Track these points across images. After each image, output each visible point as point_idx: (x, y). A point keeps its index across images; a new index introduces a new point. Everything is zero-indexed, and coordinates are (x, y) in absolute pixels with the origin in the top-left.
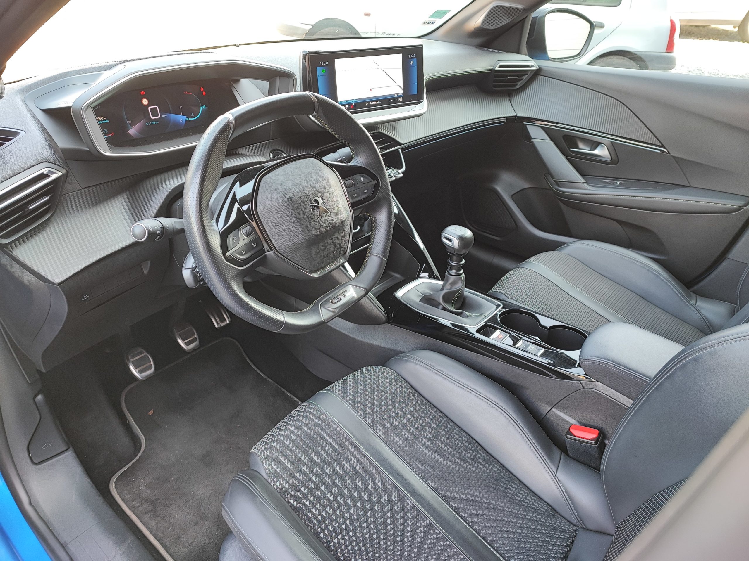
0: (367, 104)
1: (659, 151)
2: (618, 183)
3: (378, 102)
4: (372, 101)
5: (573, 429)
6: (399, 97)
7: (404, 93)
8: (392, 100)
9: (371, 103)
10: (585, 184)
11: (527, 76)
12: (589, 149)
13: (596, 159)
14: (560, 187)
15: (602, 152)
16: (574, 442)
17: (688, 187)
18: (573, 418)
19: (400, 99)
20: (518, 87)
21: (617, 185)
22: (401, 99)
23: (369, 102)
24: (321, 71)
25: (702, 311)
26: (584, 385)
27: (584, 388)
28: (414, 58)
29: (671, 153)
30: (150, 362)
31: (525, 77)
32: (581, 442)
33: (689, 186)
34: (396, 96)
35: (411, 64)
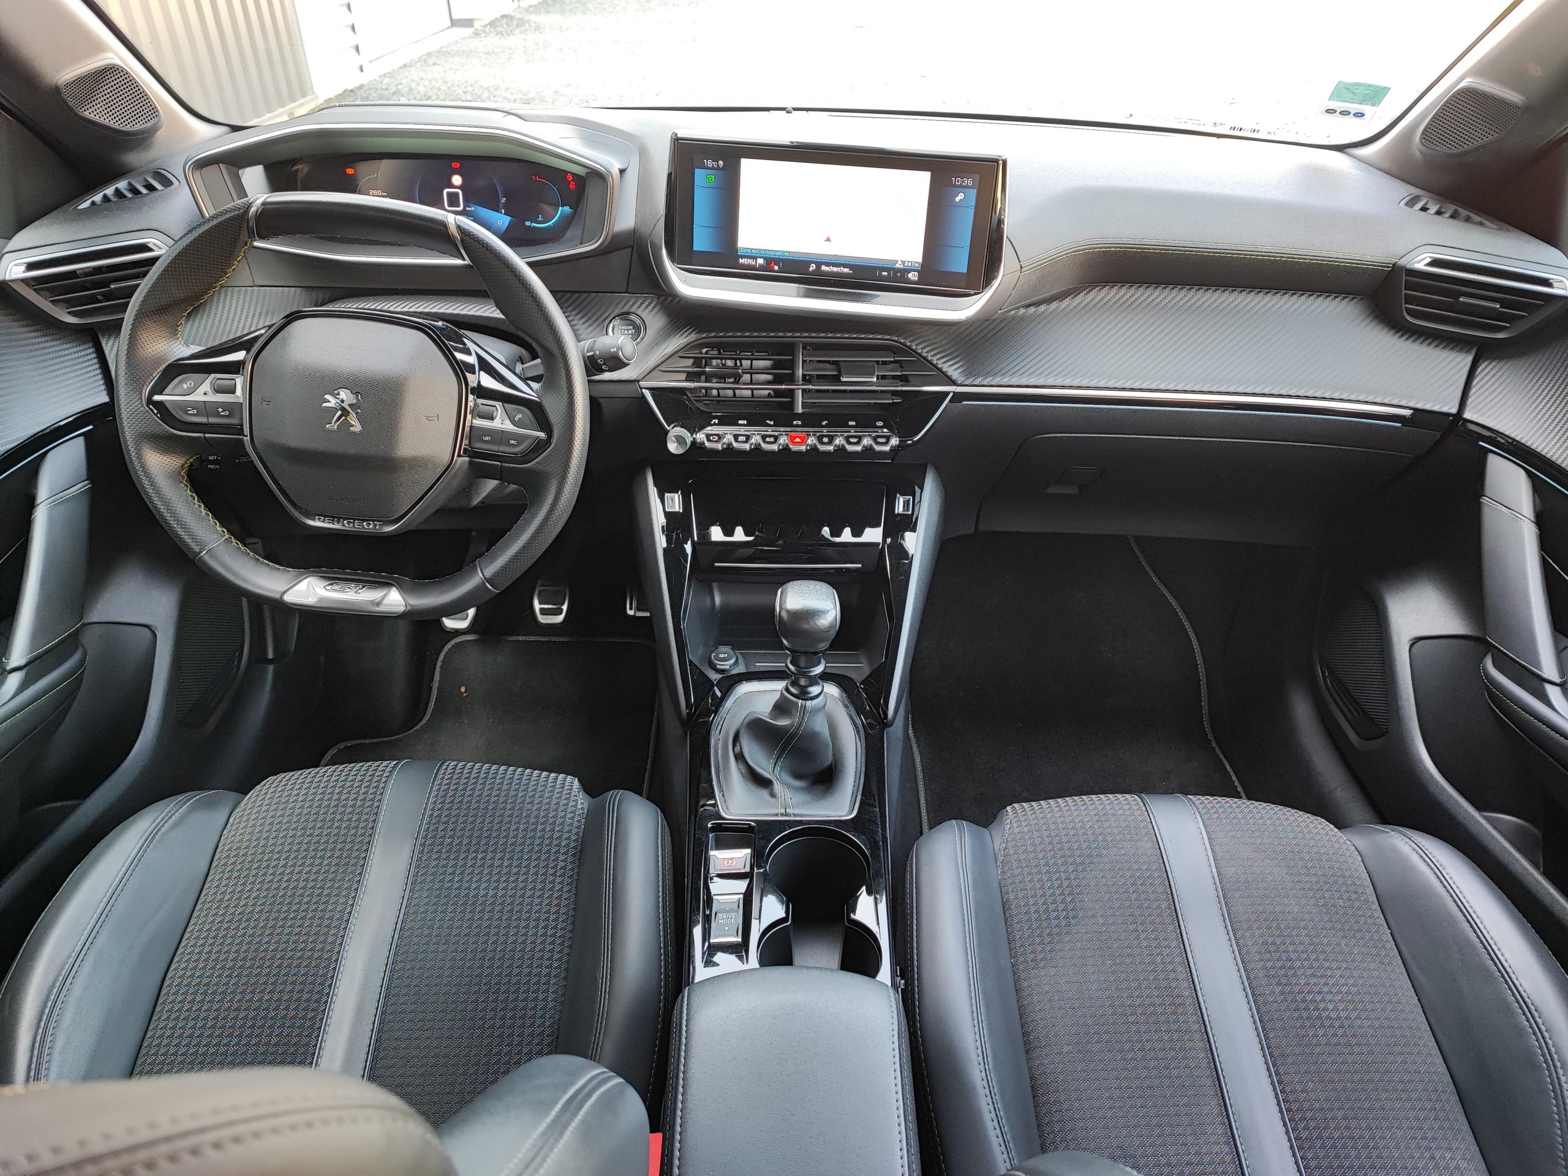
0: (813, 267)
3: (846, 270)
4: (828, 264)
6: (909, 271)
7: (924, 264)
8: (885, 273)
9: (825, 268)
19: (910, 275)
22: (913, 276)
23: (819, 265)
24: (704, 180)
28: (967, 187)
34: (898, 266)
35: (958, 199)
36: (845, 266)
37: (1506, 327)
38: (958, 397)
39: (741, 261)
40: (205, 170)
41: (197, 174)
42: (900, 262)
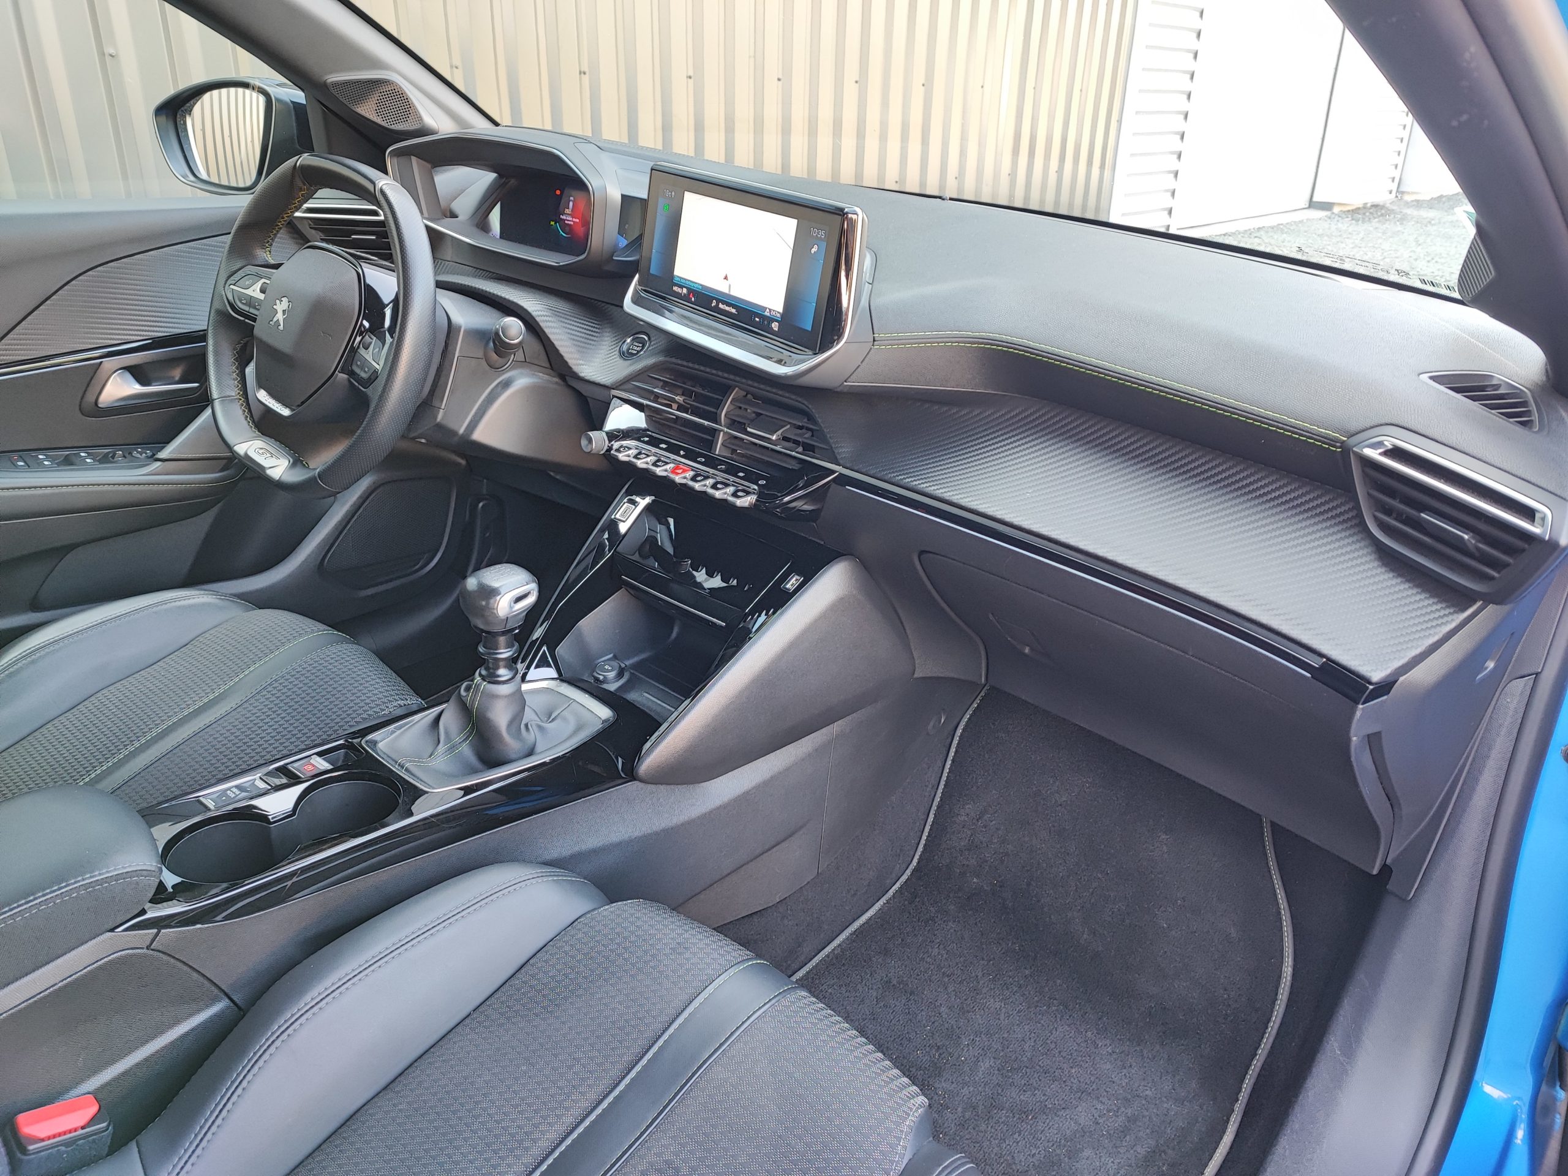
0: (714, 303)
3: (734, 311)
4: (724, 303)
6: (772, 320)
7: (783, 315)
8: (757, 319)
9: (721, 306)
19: (772, 325)
23: (719, 301)
34: (767, 313)
36: (734, 306)
37: (1492, 578)
38: (842, 480)
39: (675, 288)
40: (400, 158)
41: (395, 160)
42: (768, 310)
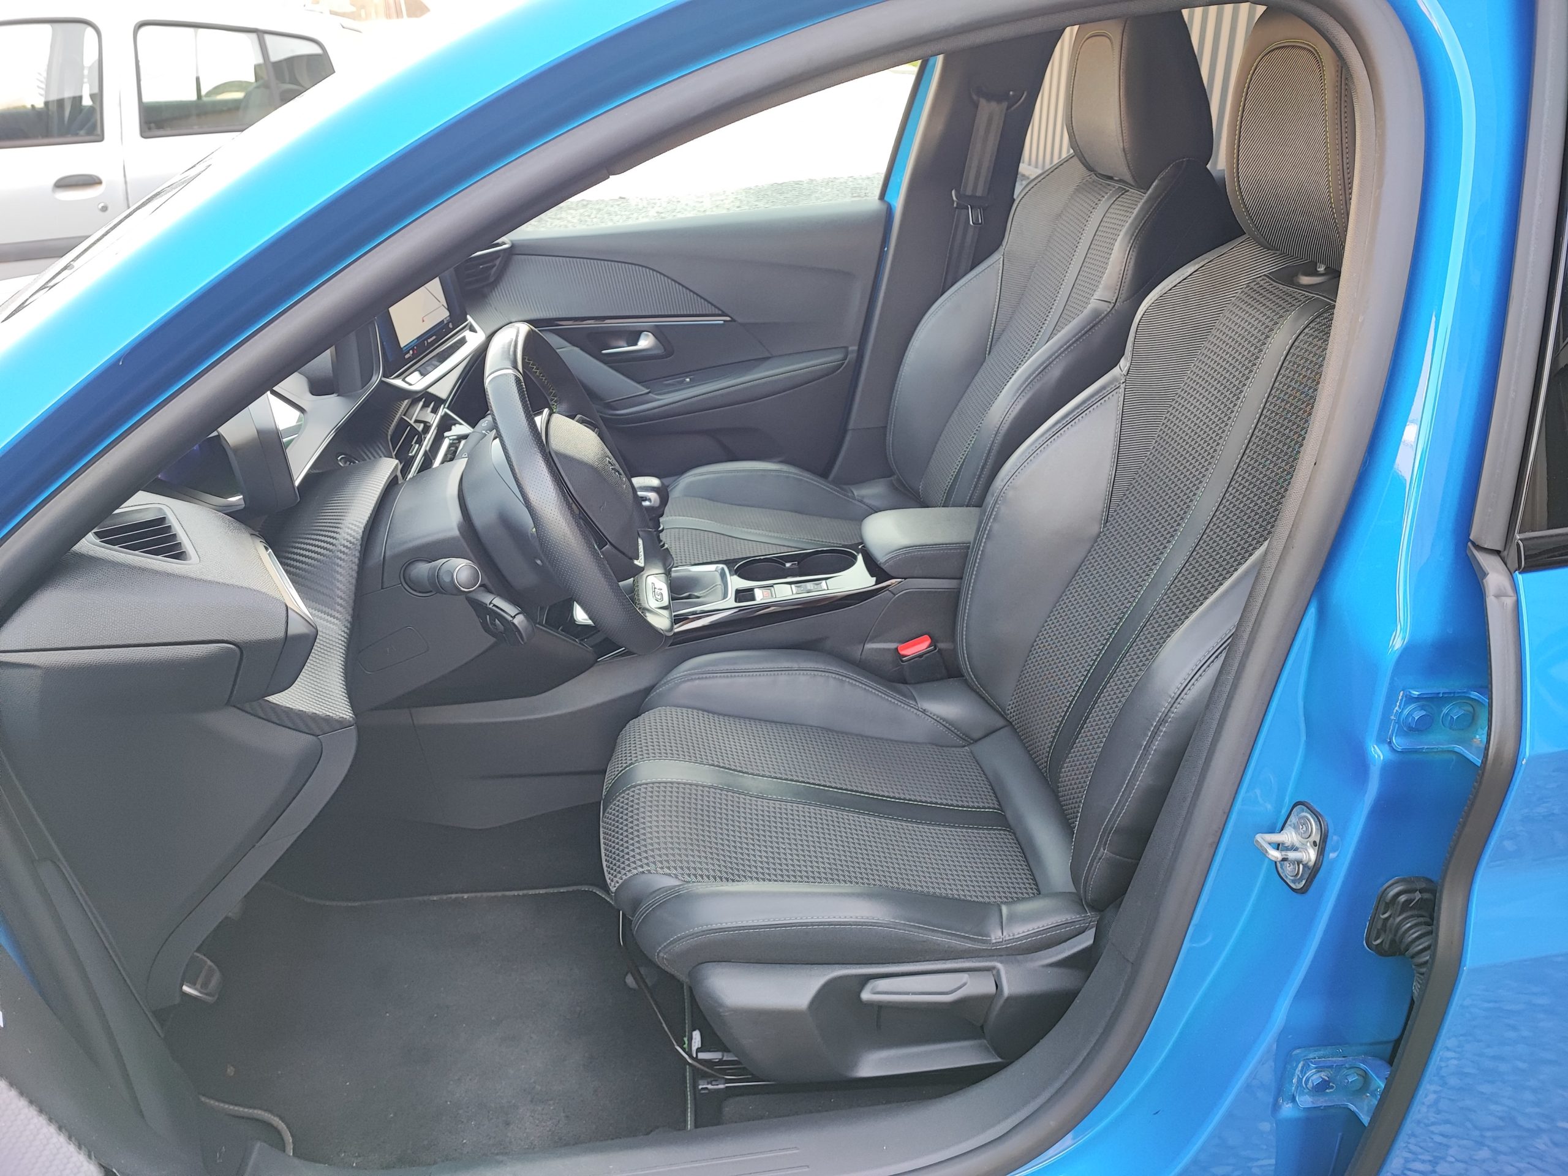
0: (426, 343)
1: (722, 322)
2: (688, 380)
3: (434, 337)
5: (902, 650)
8: (444, 330)
9: (429, 341)
10: (650, 394)
11: (500, 259)
12: (625, 345)
13: (643, 357)
14: (618, 410)
15: (645, 342)
16: (913, 662)
17: (770, 358)
18: (891, 641)
20: (492, 279)
21: (688, 383)
22: (451, 326)
23: (426, 339)
25: (866, 500)
26: (895, 592)
27: (895, 595)
29: (736, 319)
30: (205, 962)
31: (497, 262)
32: (920, 656)
33: (770, 356)
